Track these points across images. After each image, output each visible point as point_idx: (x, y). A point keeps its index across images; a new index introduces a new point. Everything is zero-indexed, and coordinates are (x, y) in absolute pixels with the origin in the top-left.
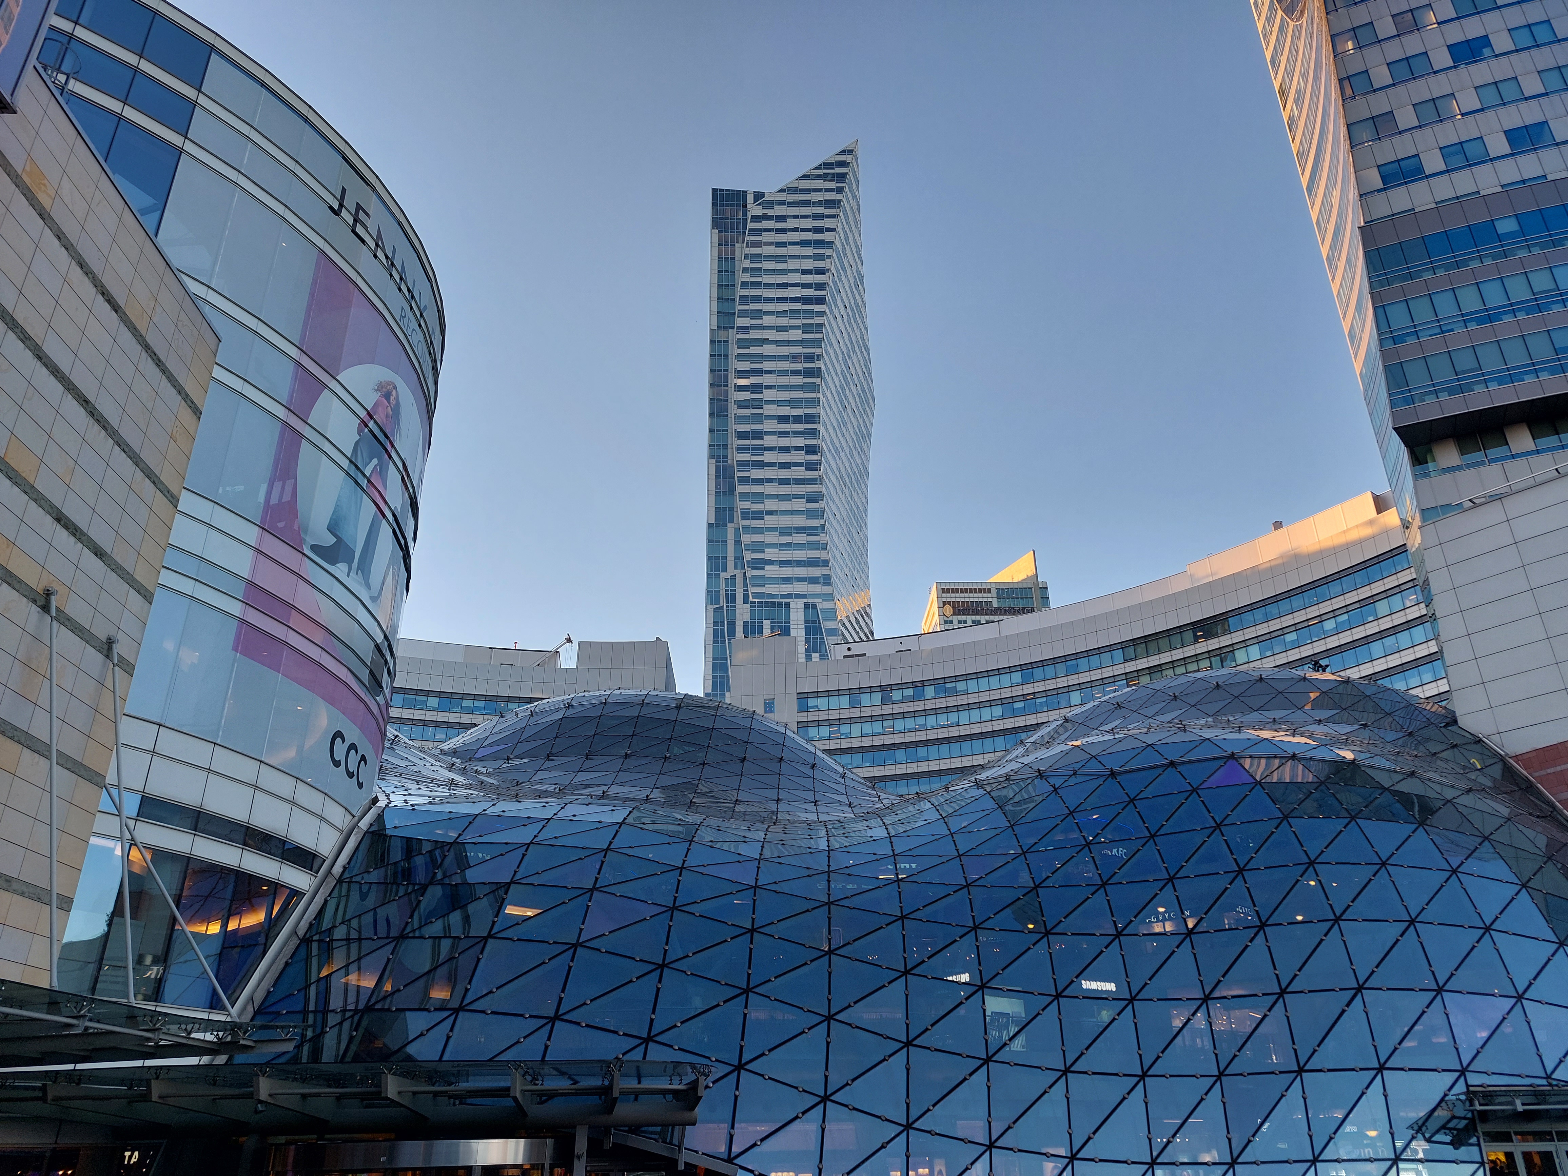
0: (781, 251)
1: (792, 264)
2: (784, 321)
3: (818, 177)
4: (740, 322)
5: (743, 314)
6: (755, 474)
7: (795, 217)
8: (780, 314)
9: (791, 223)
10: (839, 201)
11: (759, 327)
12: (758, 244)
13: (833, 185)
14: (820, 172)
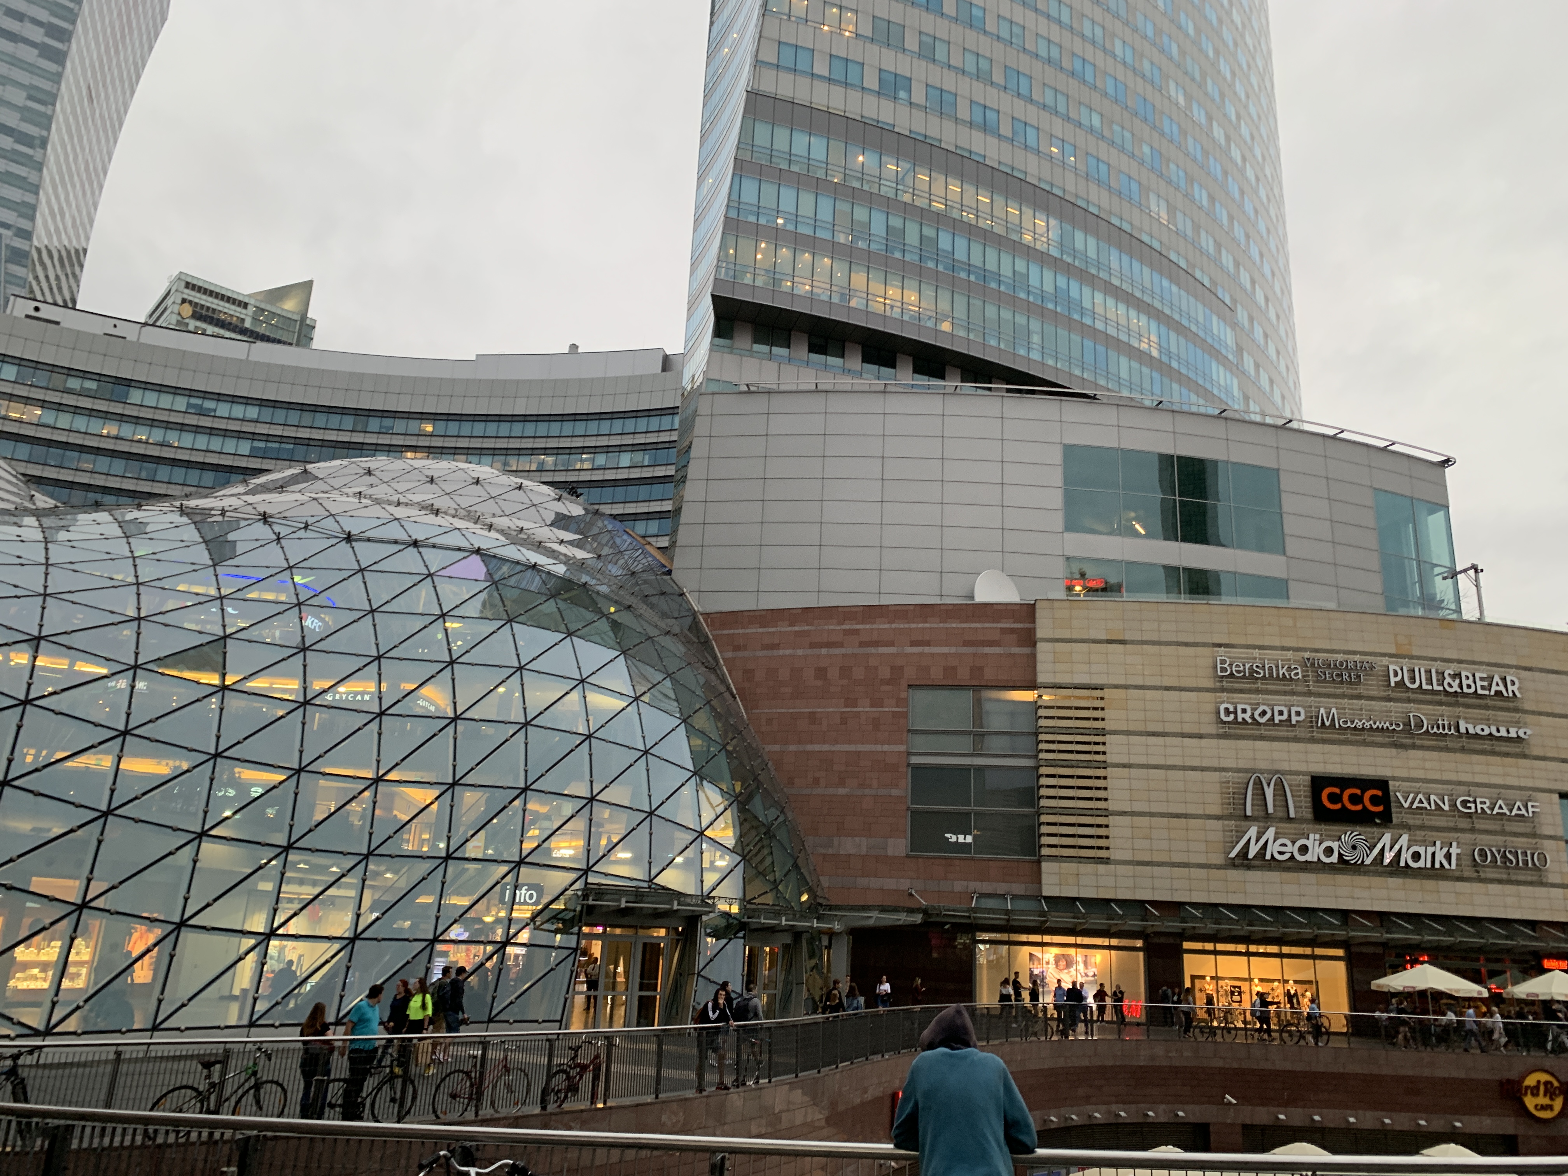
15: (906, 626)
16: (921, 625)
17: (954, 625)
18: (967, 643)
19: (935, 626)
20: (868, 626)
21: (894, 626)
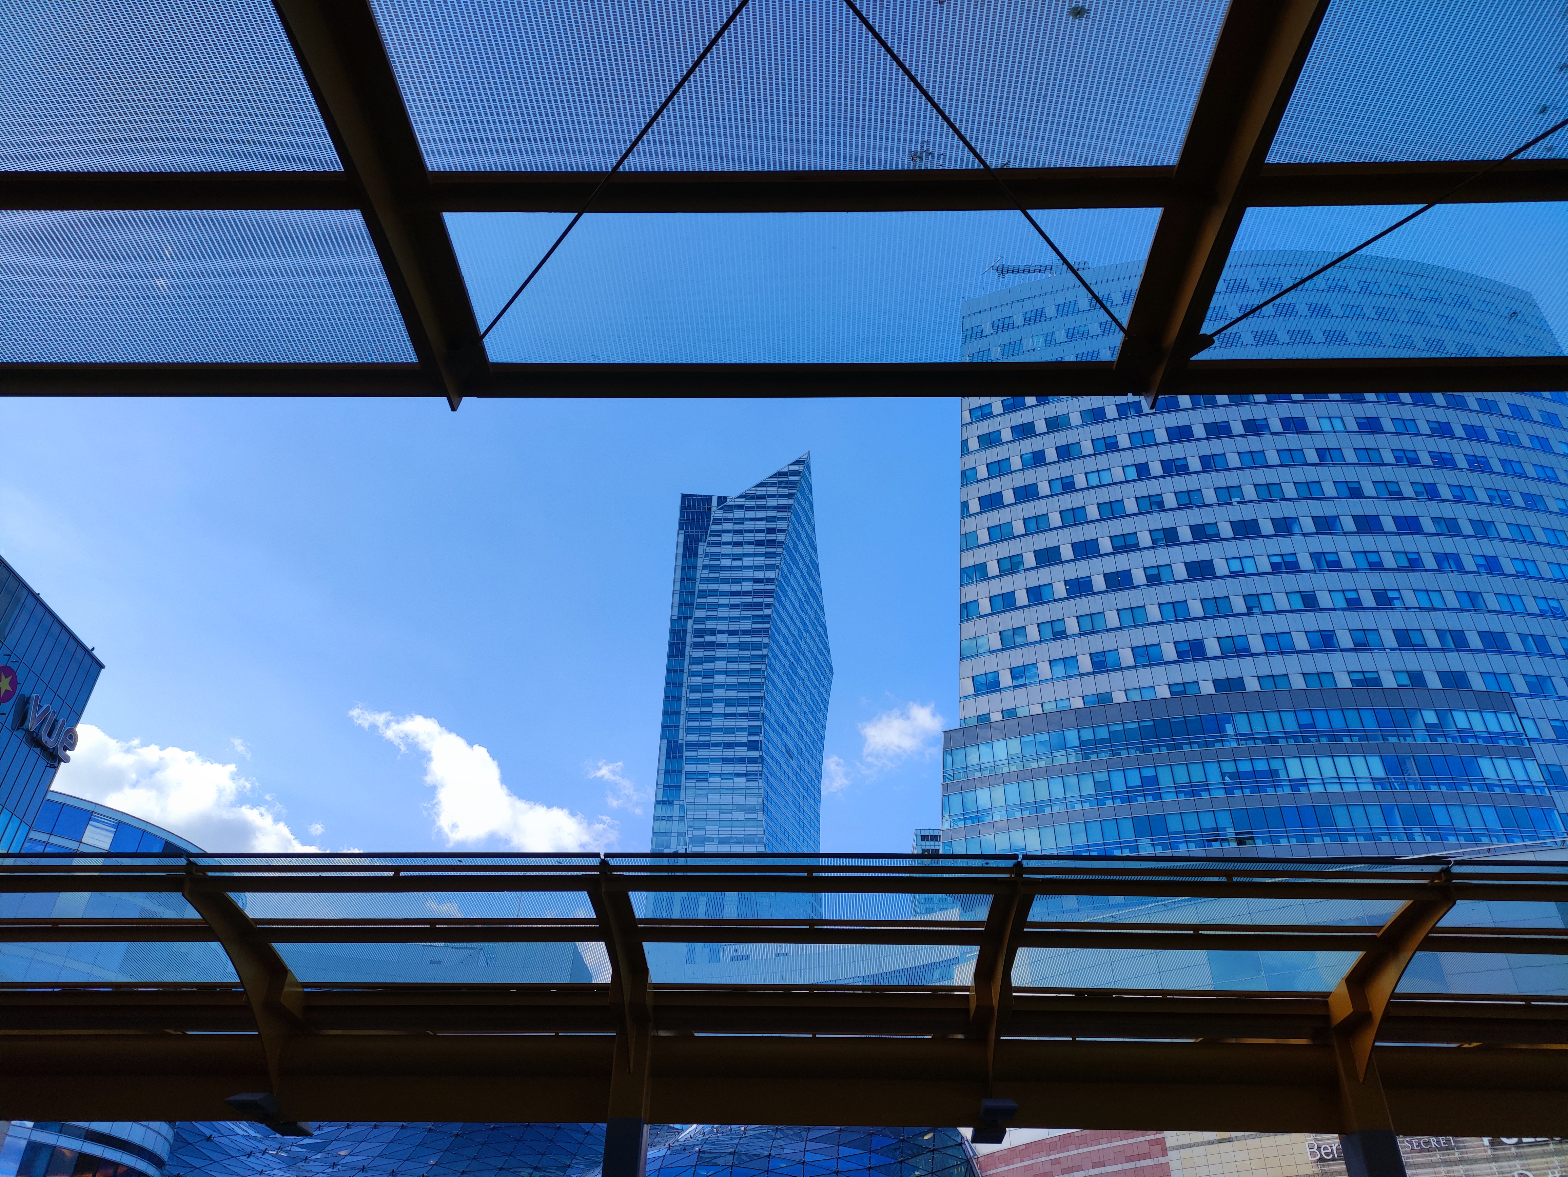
0: (738, 550)
1: (747, 562)
2: (736, 613)
3: (773, 485)
4: (699, 613)
5: (701, 606)
6: (703, 753)
7: (752, 519)
8: (734, 606)
9: (749, 525)
10: (790, 506)
11: (714, 618)
12: (717, 544)
13: (785, 491)
14: (775, 480)
15: (1088, 1149)
16: (1096, 1148)
17: (1117, 1144)
18: (1129, 1159)
19: (1105, 1146)
20: (1064, 1154)
21: (1080, 1151)
